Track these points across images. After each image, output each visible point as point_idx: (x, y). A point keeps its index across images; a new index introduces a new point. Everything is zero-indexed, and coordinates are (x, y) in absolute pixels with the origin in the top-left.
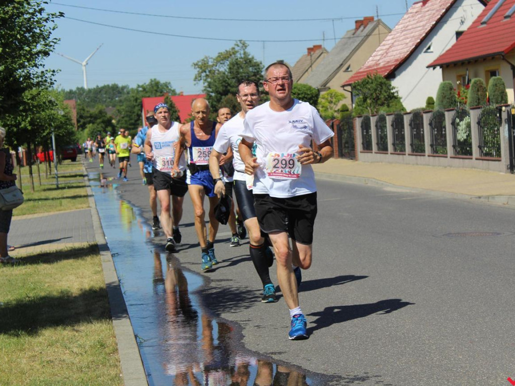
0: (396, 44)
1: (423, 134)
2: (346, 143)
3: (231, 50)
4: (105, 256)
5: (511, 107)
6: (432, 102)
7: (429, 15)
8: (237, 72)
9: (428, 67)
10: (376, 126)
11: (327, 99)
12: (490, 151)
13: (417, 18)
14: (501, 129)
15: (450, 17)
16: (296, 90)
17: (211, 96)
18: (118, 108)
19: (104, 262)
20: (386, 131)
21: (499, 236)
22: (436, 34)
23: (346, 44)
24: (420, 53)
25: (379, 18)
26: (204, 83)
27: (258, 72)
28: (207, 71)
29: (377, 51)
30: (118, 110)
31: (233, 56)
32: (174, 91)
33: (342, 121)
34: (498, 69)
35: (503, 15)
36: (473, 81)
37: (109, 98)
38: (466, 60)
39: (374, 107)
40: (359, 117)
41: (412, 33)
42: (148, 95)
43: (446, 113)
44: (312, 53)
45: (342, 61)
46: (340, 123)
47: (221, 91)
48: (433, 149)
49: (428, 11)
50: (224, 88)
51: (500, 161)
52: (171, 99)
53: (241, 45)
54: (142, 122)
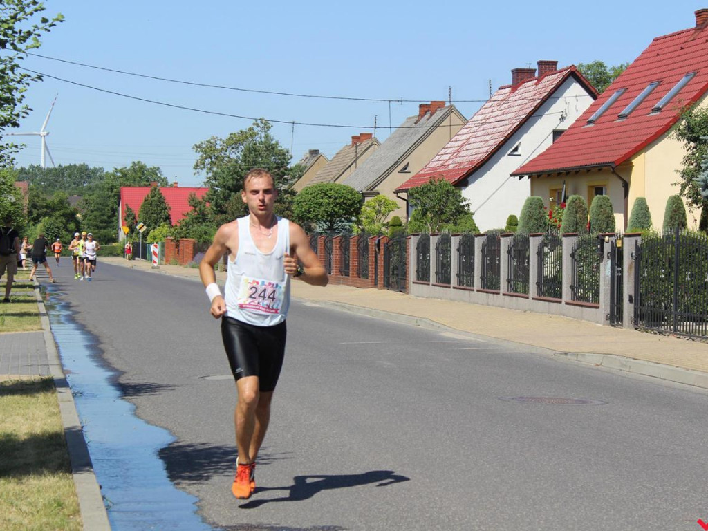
0: (472, 140)
1: (499, 265)
2: (396, 268)
3: (247, 131)
4: (63, 394)
5: (616, 238)
6: (515, 222)
7: (519, 105)
8: (254, 161)
9: (513, 175)
10: (437, 249)
11: (373, 208)
12: (585, 294)
13: (502, 108)
14: (602, 265)
15: (547, 110)
16: (332, 192)
17: (216, 191)
18: (87, 197)
19: (62, 401)
20: (450, 257)
21: (584, 405)
22: (526, 131)
23: (405, 134)
24: (504, 156)
25: (452, 103)
26: (207, 173)
28: (213, 157)
29: (447, 148)
30: (87, 200)
31: (250, 139)
32: (164, 180)
33: (392, 239)
34: (605, 185)
35: (617, 114)
36: (571, 198)
37: (74, 184)
38: (564, 169)
39: (437, 223)
40: (414, 235)
42: (128, 184)
43: (531, 239)
44: (358, 143)
45: (398, 157)
46: (389, 241)
47: (230, 186)
48: (511, 286)
49: (518, 100)
50: (235, 182)
51: (597, 308)
52: (161, 192)
53: (262, 125)
54: (118, 219)
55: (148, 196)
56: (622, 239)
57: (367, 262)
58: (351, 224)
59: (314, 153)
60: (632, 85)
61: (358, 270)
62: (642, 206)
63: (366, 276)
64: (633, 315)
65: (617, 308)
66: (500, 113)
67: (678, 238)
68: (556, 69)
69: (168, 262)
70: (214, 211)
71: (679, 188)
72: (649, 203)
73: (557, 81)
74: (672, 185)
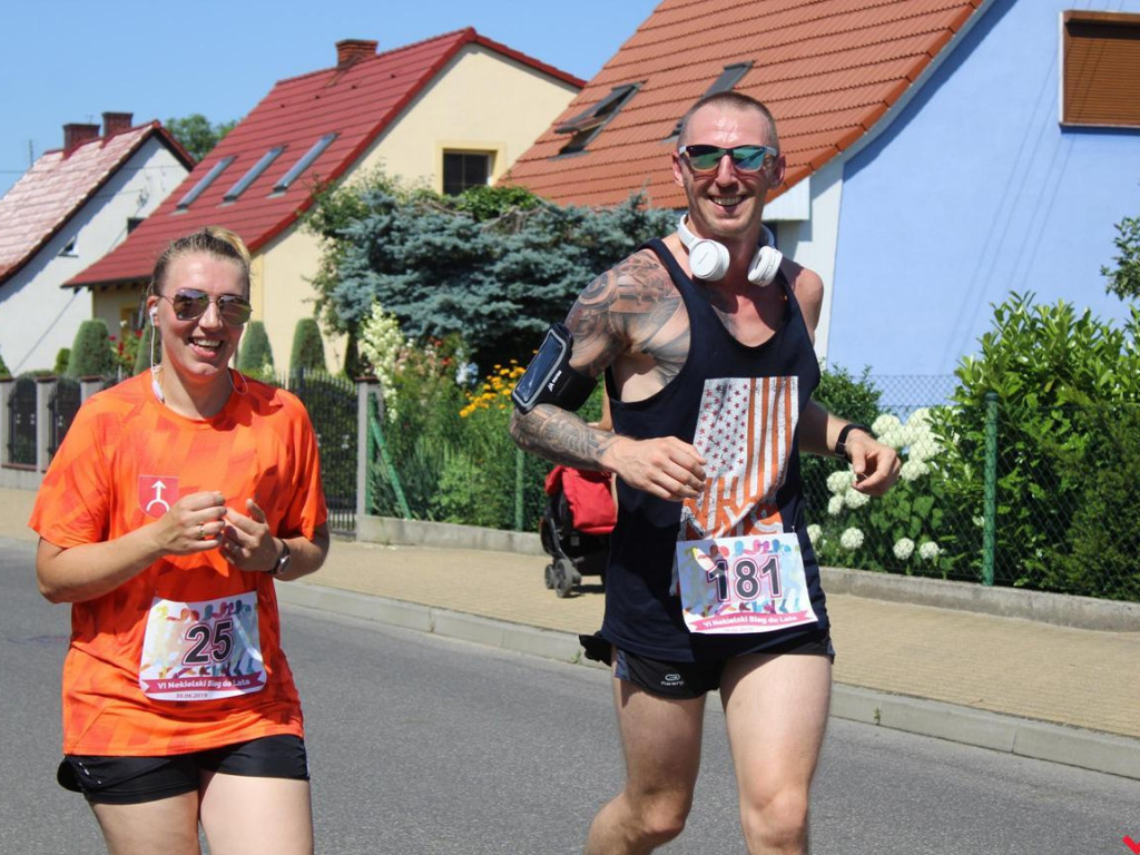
1: (35, 426)
7: (74, 179)
9: (65, 286)
13: (49, 183)
15: (119, 188)
22: (87, 220)
24: (52, 257)
35: (221, 194)
38: (141, 278)
41: (36, 213)
43: (84, 386)
49: (74, 171)
62: (258, 335)
66: (45, 190)
67: (302, 383)
68: (130, 124)
71: (312, 306)
72: (269, 330)
73: (132, 144)
74: (304, 302)
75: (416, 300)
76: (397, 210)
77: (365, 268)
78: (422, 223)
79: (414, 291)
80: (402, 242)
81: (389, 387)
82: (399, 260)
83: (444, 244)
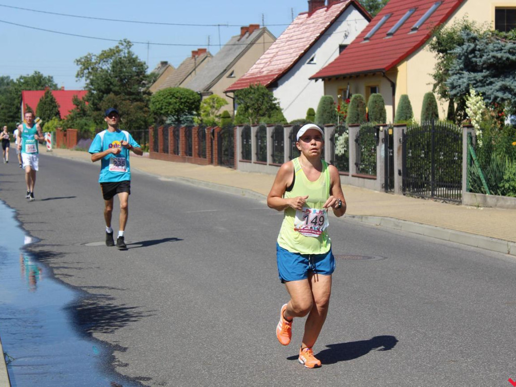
0: (279, 53)
2: (226, 150)
3: (115, 49)
5: (388, 128)
6: (313, 114)
7: (314, 27)
8: (120, 71)
9: (311, 79)
10: (256, 136)
11: (209, 104)
12: (366, 169)
13: (302, 29)
14: (378, 148)
15: (334, 30)
16: (178, 94)
17: (92, 94)
20: (266, 142)
21: (369, 260)
22: (319, 46)
23: (230, 50)
24: (304, 64)
25: (265, 26)
26: (86, 80)
27: (141, 72)
28: (90, 68)
29: (262, 59)
31: (117, 54)
32: (56, 86)
33: (223, 129)
34: (378, 85)
35: (385, 32)
36: (353, 96)
38: (347, 74)
39: (256, 117)
40: (240, 126)
41: (296, 43)
42: (28, 88)
43: (326, 129)
44: (196, 56)
45: (226, 66)
46: (221, 131)
47: (103, 89)
49: (313, 22)
50: (106, 87)
51: (375, 179)
52: (52, 94)
53: (125, 44)
54: (21, 115)
55: (42, 97)
56: (393, 129)
57: (205, 146)
58: (193, 117)
59: (164, 64)
60: (396, 11)
61: (199, 151)
62: (405, 100)
63: (205, 157)
64: (401, 184)
65: (390, 180)
66: (300, 32)
67: (434, 127)
69: (58, 146)
70: (91, 108)
71: (431, 87)
72: (410, 99)
73: (341, 9)
74: (427, 84)
75: (488, 85)
76: (478, 41)
77: (461, 69)
78: (491, 46)
79: (487, 80)
80: (481, 57)
81: (479, 130)
82: (479, 65)
83: (502, 57)
